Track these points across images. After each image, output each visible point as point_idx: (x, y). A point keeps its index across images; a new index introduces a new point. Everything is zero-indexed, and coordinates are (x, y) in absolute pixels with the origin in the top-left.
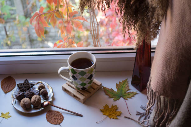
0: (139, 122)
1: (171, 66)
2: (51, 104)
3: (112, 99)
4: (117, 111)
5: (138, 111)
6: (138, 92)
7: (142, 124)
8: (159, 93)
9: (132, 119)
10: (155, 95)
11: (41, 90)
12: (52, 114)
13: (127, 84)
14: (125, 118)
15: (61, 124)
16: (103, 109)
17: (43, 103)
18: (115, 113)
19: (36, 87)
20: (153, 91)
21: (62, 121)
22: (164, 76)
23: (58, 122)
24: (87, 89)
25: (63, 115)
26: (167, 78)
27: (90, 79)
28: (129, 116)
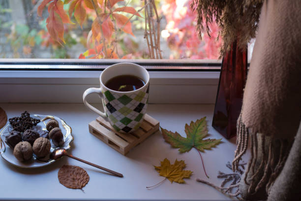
0: (222, 190)
1: (274, 79)
2: (67, 154)
3: (177, 151)
4: (183, 170)
5: (222, 172)
6: (224, 140)
7: (226, 192)
8: (255, 128)
9: (210, 185)
10: (248, 134)
11: (51, 129)
12: (68, 172)
13: (204, 126)
14: (198, 183)
15: (83, 189)
16: (160, 166)
17: (54, 152)
18: (181, 173)
19: (43, 126)
20: (244, 126)
21: (87, 183)
22: (263, 97)
23: (78, 185)
24: (132, 130)
25: (89, 173)
26: (268, 100)
27: (139, 112)
28: (206, 180)
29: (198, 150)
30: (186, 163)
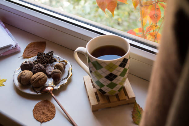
11: (55, 69)
12: (45, 105)
15: (43, 123)
17: (47, 87)
23: (42, 119)
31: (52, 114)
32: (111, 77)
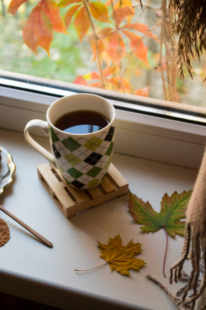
0: (176, 299)
4: (135, 257)
14: (148, 280)
16: (107, 244)
18: (130, 261)
21: (3, 245)
24: (85, 187)
25: (11, 231)
29: (168, 234)
30: (143, 247)
31: (5, 233)
32: (94, 159)
